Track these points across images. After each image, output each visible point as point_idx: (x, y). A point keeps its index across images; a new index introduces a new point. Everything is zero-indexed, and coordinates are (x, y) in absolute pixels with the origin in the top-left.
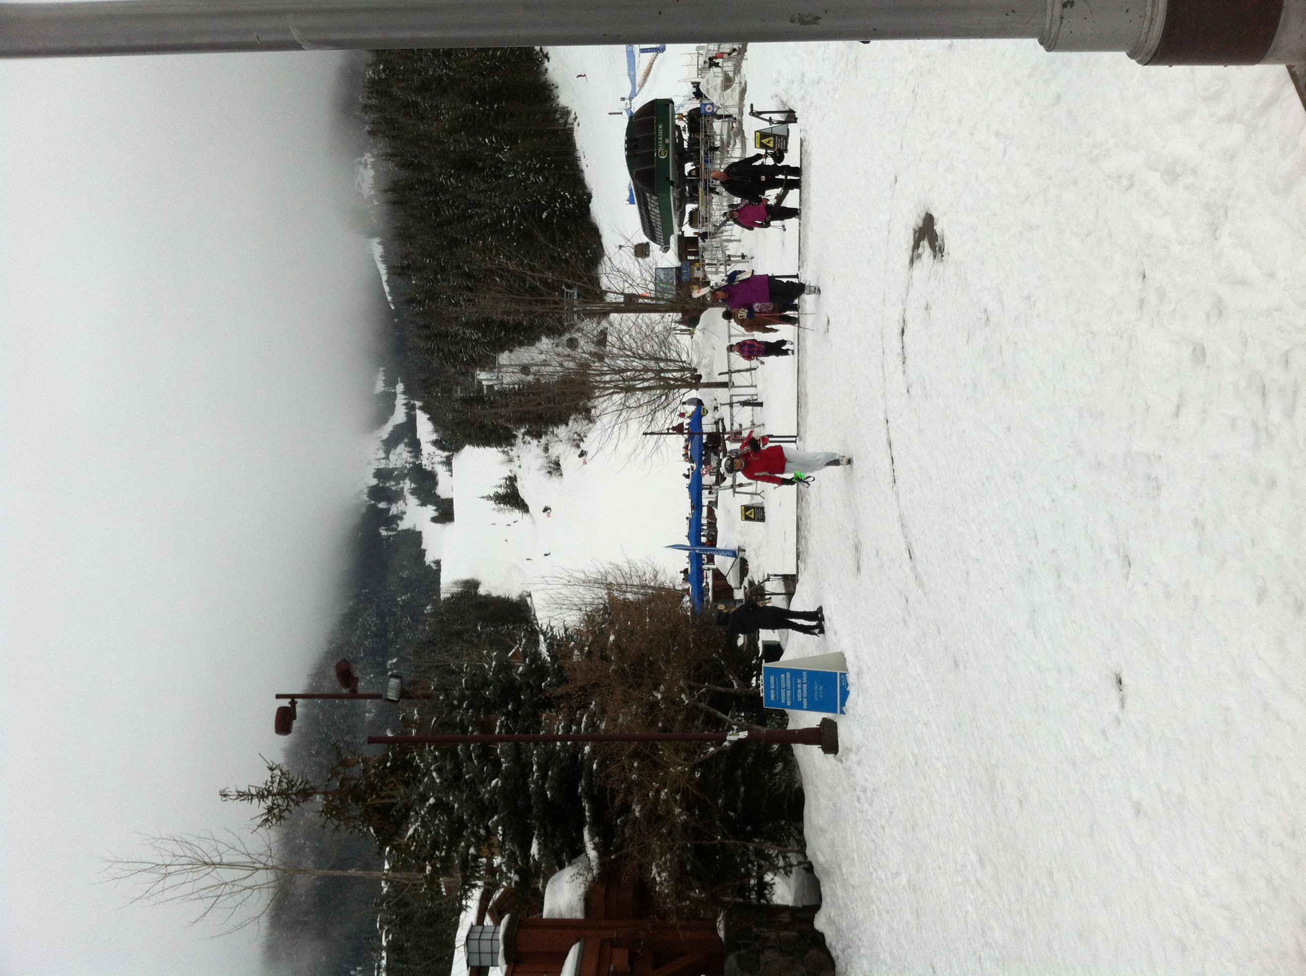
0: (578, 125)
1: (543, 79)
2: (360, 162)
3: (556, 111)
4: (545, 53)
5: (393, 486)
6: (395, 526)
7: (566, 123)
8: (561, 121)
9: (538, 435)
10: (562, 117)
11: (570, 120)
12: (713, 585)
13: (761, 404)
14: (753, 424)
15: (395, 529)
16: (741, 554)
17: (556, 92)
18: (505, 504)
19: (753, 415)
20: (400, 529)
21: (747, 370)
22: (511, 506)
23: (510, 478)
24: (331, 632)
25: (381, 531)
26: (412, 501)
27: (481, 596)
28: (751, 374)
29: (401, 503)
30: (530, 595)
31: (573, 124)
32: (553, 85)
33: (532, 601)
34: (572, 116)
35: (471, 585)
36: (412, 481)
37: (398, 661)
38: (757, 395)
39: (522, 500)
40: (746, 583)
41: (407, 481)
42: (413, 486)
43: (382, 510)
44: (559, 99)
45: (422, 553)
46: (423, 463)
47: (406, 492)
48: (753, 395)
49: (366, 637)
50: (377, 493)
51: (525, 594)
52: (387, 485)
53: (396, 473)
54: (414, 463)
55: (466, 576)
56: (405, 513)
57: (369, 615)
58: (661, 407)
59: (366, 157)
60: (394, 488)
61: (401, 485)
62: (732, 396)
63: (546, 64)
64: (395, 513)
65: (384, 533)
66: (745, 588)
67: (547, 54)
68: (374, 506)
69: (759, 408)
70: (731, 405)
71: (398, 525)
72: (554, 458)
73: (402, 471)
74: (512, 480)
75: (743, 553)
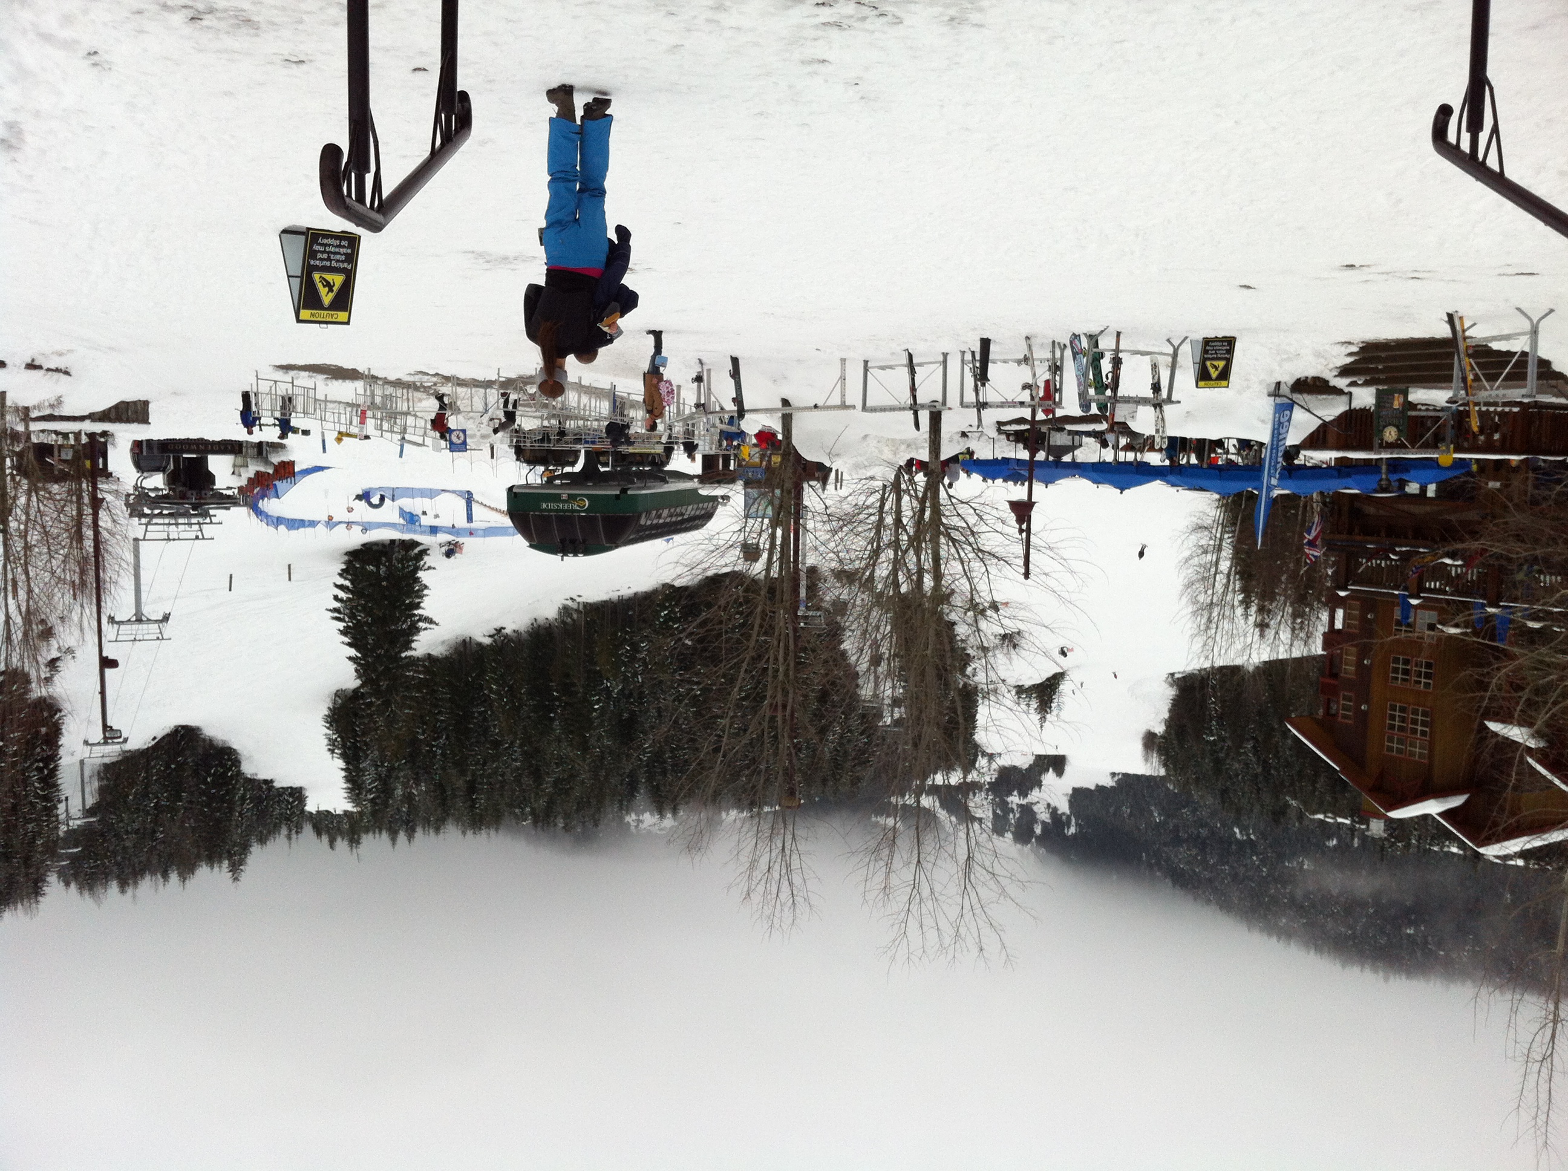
0: (579, 596)
1: (525, 636)
2: (637, 827)
3: (563, 622)
4: (495, 632)
5: (1014, 816)
6: (1064, 818)
7: (577, 611)
8: (575, 616)
9: (966, 660)
10: (570, 616)
11: (574, 606)
12: (1338, 448)
13: (985, 343)
14: (1026, 360)
15: (1069, 817)
16: (1285, 390)
17: (541, 621)
18: (1051, 702)
19: (1005, 361)
20: (1068, 812)
21: (913, 372)
22: (1054, 694)
23: (1018, 693)
24: (1195, 899)
25: (1070, 833)
26: (1034, 795)
27: (1166, 731)
28: (920, 365)
29: (1035, 808)
30: (1172, 675)
31: (579, 603)
32: (532, 624)
33: (1179, 673)
34: (569, 603)
35: (1150, 741)
36: (1010, 794)
37: (1238, 827)
38: (963, 353)
39: (1048, 679)
40: (1342, 383)
41: (1010, 799)
42: (1015, 793)
43: (1043, 830)
44: (550, 617)
45: (1100, 789)
46: (989, 780)
47: (1024, 802)
48: (963, 361)
49: (1204, 861)
50: (1023, 834)
51: (1170, 679)
52: (1013, 821)
53: (998, 811)
54: (988, 790)
55: (1138, 747)
56: (1049, 805)
57: (1176, 856)
58: (972, 540)
59: (630, 821)
60: (1017, 815)
61: (1015, 807)
62: (963, 404)
63: (508, 631)
64: (1048, 816)
65: (1072, 830)
66: (1353, 384)
67: (496, 630)
68: (1038, 838)
69: (993, 348)
70: (981, 406)
71: (1064, 814)
72: (997, 641)
73: (998, 805)
74: (1020, 690)
75: (1282, 386)
